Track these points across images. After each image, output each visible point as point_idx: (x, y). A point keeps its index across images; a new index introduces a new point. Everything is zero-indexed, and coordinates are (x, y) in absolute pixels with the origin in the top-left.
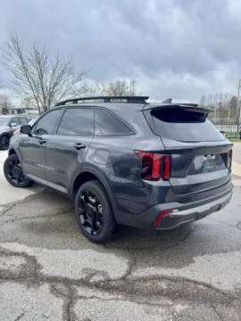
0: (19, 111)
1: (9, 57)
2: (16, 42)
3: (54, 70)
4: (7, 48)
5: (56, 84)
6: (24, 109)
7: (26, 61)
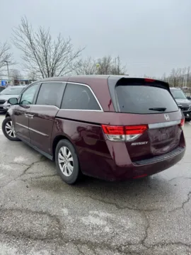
0: (27, 82)
1: (21, 39)
2: (25, 26)
3: (56, 49)
4: (19, 31)
5: (57, 61)
6: (30, 81)
7: (34, 42)
